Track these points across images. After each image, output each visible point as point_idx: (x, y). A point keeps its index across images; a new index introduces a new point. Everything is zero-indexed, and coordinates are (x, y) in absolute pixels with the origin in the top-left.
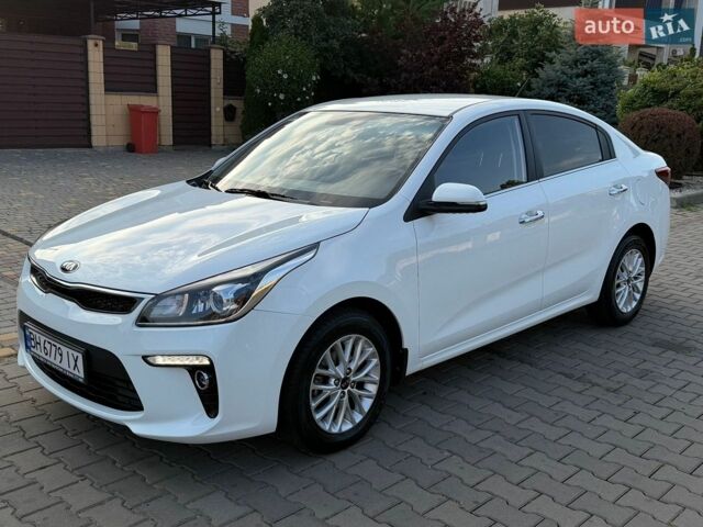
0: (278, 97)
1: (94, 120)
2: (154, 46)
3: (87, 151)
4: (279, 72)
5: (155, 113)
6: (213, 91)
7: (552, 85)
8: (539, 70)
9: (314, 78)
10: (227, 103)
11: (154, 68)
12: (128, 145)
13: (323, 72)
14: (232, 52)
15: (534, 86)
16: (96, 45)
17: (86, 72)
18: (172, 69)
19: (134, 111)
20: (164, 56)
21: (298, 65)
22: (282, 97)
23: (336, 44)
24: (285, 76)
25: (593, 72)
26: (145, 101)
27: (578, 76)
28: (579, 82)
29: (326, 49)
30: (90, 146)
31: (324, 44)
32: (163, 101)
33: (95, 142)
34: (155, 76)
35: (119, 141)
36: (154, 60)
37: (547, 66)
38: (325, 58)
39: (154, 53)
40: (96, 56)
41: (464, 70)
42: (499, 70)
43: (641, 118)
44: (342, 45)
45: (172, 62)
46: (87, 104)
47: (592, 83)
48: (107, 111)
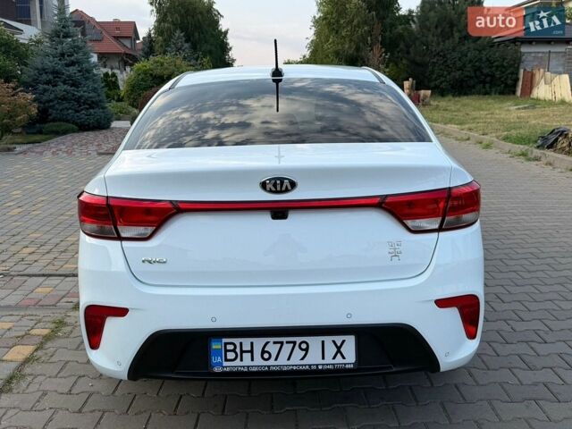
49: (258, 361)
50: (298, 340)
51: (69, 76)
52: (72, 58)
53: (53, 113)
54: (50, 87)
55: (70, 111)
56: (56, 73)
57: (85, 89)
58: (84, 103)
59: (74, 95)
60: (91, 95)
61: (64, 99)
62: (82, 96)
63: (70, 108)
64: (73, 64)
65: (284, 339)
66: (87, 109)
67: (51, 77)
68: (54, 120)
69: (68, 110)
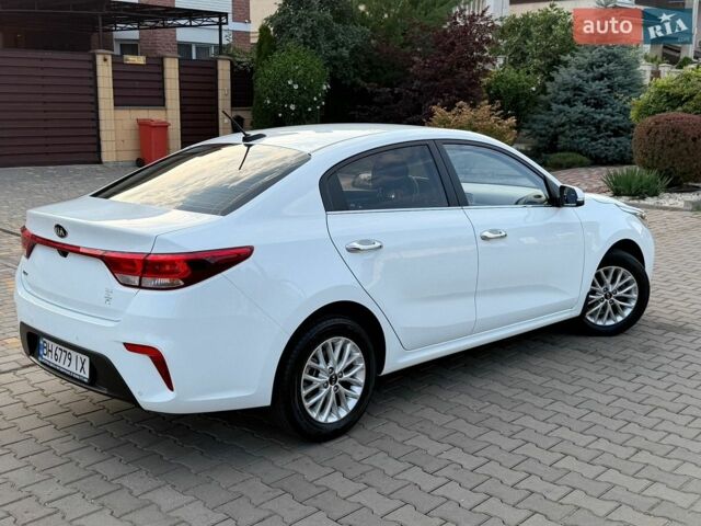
0: (288, 107)
1: (104, 135)
2: (162, 59)
3: (98, 167)
4: (290, 83)
5: (164, 127)
6: (220, 103)
7: (568, 89)
8: (553, 74)
9: (325, 87)
10: (234, 114)
11: (162, 81)
12: (138, 160)
13: (333, 81)
14: (239, 63)
15: (549, 90)
16: (105, 60)
17: (95, 87)
18: (180, 82)
19: (144, 126)
20: (172, 69)
21: (309, 75)
22: (292, 107)
23: (345, 53)
24: (296, 87)
25: (609, 75)
26: (153, 115)
27: (594, 79)
28: (596, 85)
29: (335, 58)
30: (99, 162)
31: (334, 53)
32: (171, 114)
33: (105, 158)
34: (163, 89)
35: (129, 156)
36: (162, 73)
37: (562, 69)
38: (335, 66)
39: (162, 66)
40: (105, 72)
41: (476, 76)
42: (511, 74)
43: (657, 123)
44: (352, 53)
45: (180, 74)
46: (97, 120)
47: (609, 87)
48: (117, 127)
49: (53, 361)
50: (68, 351)
51: (593, 93)
52: (601, 70)
53: (562, 141)
54: (566, 107)
55: (584, 139)
56: (578, 89)
57: (610, 110)
58: (606, 129)
59: (593, 118)
60: (616, 118)
61: (580, 123)
62: (603, 120)
63: (585, 135)
64: (601, 77)
65: (63, 348)
66: (609, 136)
67: (569, 94)
68: (563, 150)
69: (581, 136)
